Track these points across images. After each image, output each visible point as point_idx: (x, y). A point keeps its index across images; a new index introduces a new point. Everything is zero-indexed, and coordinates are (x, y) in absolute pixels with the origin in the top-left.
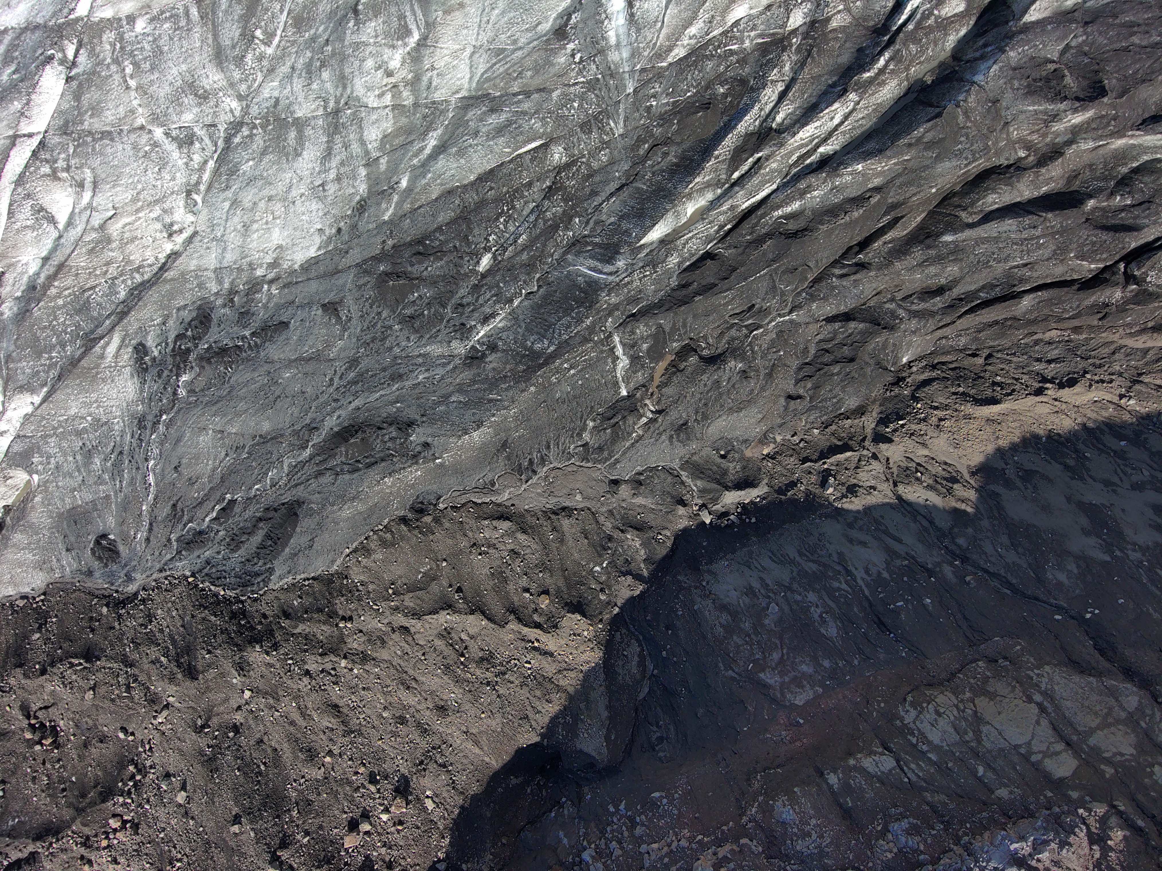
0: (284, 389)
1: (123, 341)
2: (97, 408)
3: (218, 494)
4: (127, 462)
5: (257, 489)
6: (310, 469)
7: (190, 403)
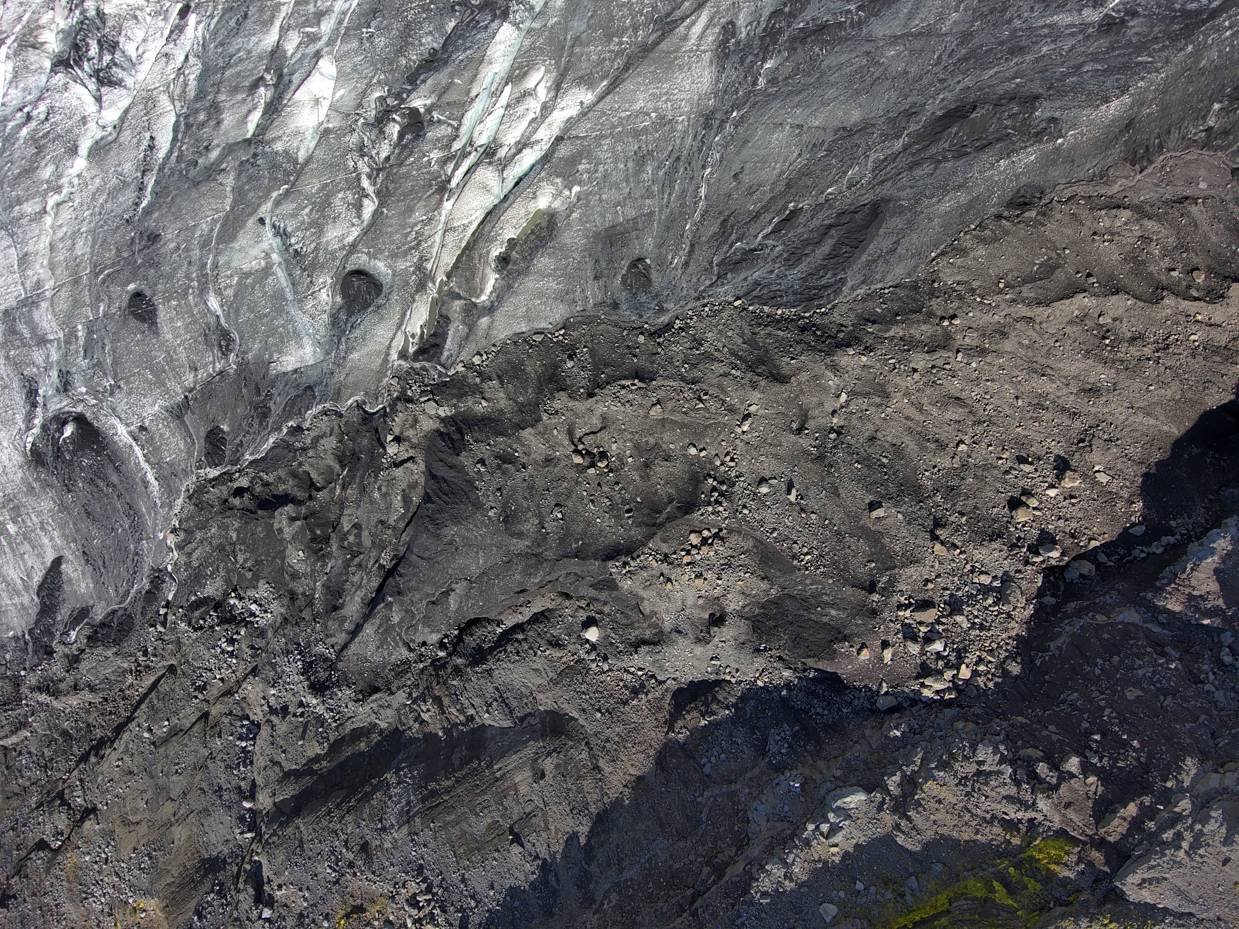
0: (886, 69)
1: (711, 19)
2: (666, 102)
3: (781, 203)
4: (682, 170)
5: (830, 194)
6: (902, 162)
7: (769, 95)
